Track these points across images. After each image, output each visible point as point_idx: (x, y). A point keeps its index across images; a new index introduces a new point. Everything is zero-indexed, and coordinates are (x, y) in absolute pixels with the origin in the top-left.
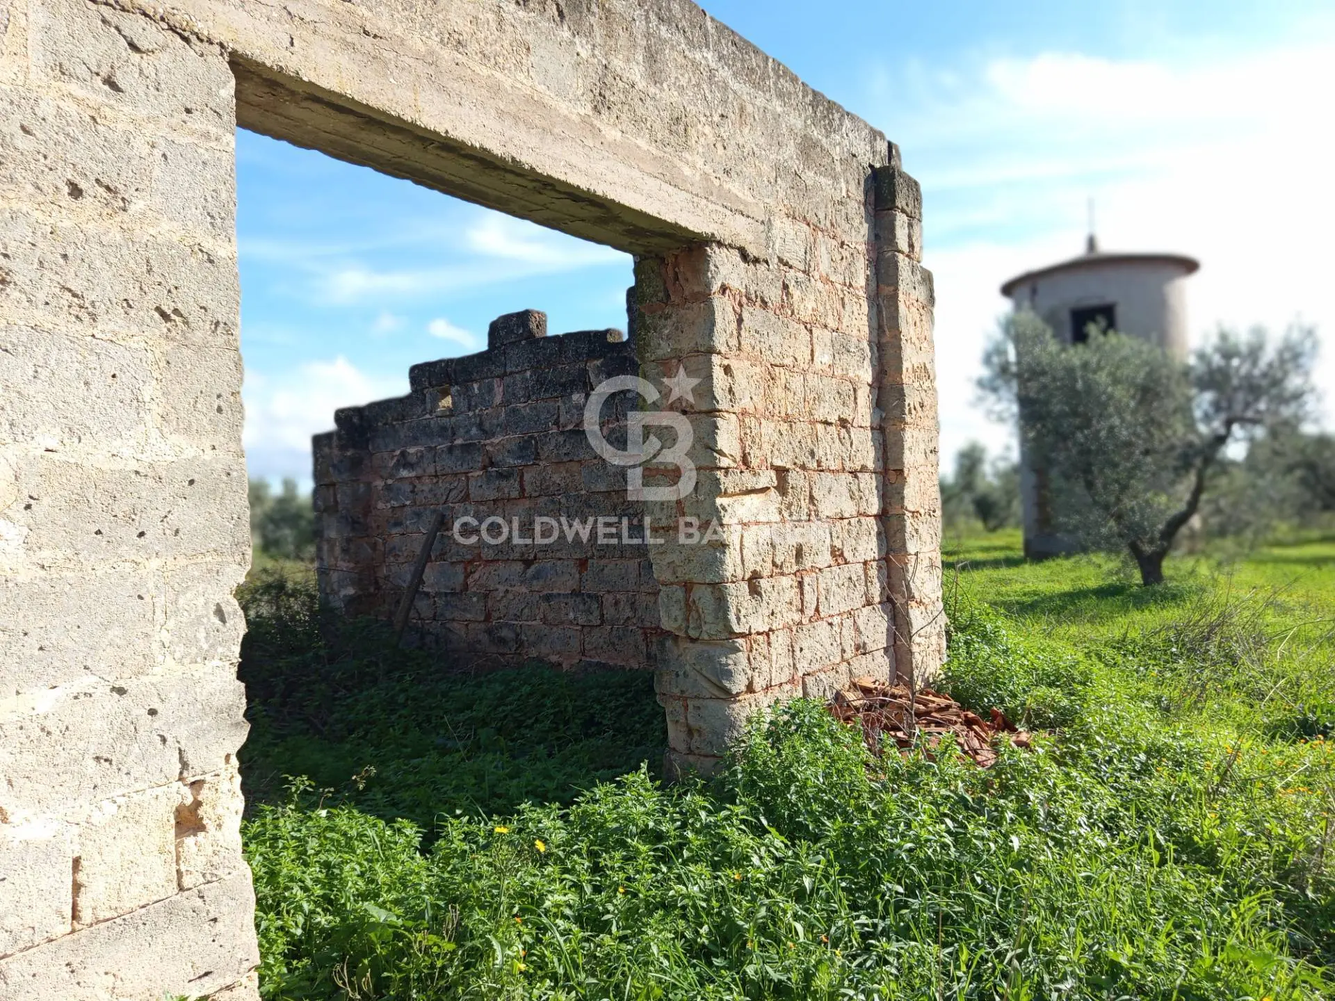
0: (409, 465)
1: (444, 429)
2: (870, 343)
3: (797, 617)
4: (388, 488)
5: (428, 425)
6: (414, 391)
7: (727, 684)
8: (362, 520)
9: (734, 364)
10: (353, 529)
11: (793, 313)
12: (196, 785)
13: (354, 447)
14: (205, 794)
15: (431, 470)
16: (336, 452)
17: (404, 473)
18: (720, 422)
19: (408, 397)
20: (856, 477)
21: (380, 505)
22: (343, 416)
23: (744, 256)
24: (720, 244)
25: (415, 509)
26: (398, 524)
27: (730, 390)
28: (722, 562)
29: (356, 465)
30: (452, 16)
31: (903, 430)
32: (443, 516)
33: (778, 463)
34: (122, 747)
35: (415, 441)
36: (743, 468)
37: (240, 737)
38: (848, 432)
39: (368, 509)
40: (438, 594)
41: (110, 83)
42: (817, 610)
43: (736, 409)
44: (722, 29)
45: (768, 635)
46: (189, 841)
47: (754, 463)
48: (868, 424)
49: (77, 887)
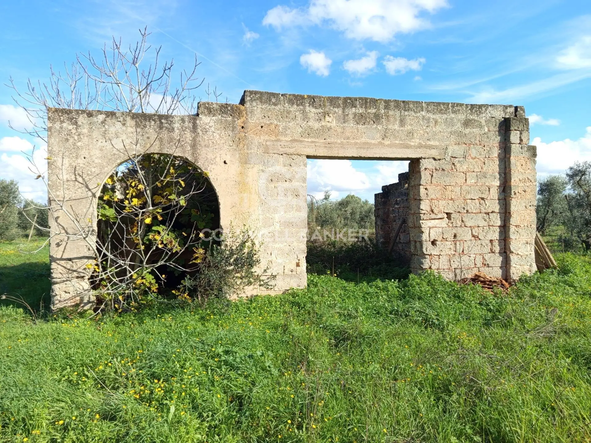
0: (397, 204)
1: (405, 193)
2: (499, 173)
3: (453, 253)
4: (393, 210)
5: (402, 192)
6: (399, 182)
7: (422, 266)
8: (386, 219)
9: (428, 187)
10: (383, 222)
11: (457, 170)
12: (299, 260)
13: (384, 198)
14: (300, 262)
15: (402, 206)
16: (380, 199)
17: (396, 206)
18: (421, 202)
19: (398, 183)
20: (489, 215)
21: (391, 215)
22: (384, 188)
23: (434, 159)
24: (424, 158)
25: (399, 217)
26: (395, 221)
27: (427, 194)
28: (422, 236)
29: (385, 203)
30: (346, 134)
31: (511, 200)
32: (405, 220)
33: (447, 211)
34: (290, 253)
35: (399, 197)
36: (431, 213)
37: (306, 255)
38: (485, 201)
39: (388, 216)
40: (404, 243)
41: (290, 165)
42: (463, 251)
43: (428, 198)
44: (428, 104)
45: (439, 256)
46: (298, 268)
47: (435, 211)
48: (497, 198)
49: (284, 269)
